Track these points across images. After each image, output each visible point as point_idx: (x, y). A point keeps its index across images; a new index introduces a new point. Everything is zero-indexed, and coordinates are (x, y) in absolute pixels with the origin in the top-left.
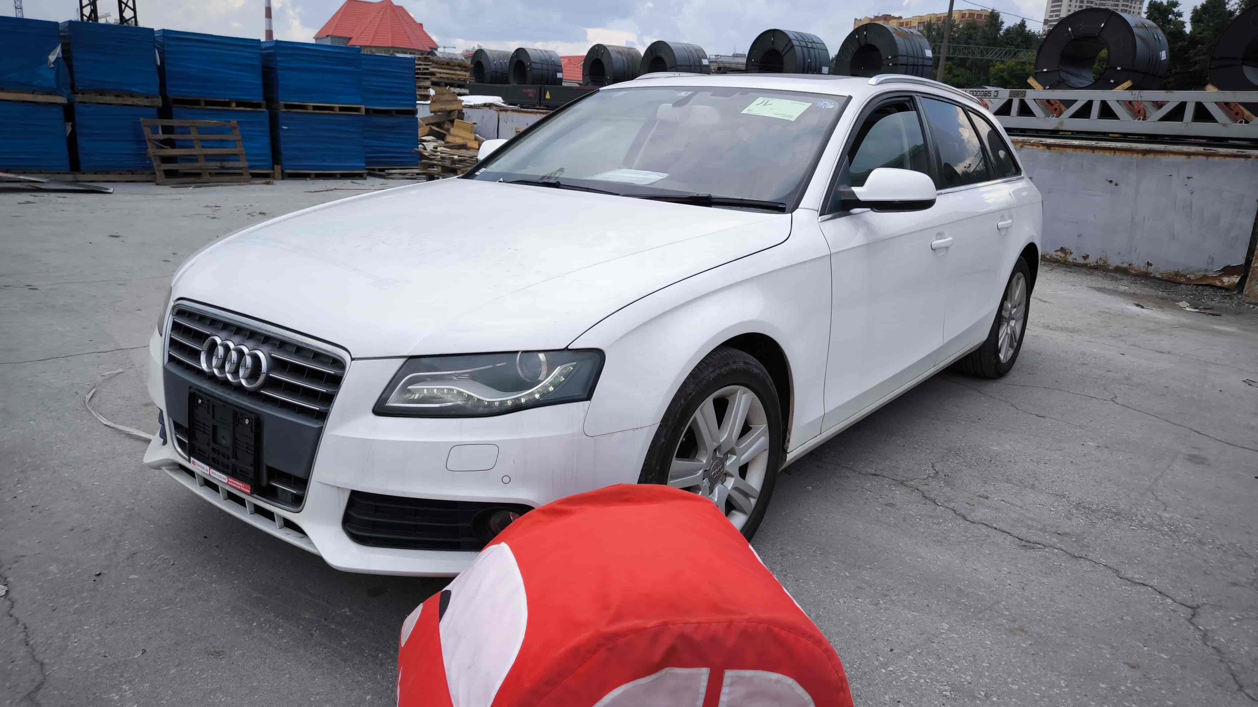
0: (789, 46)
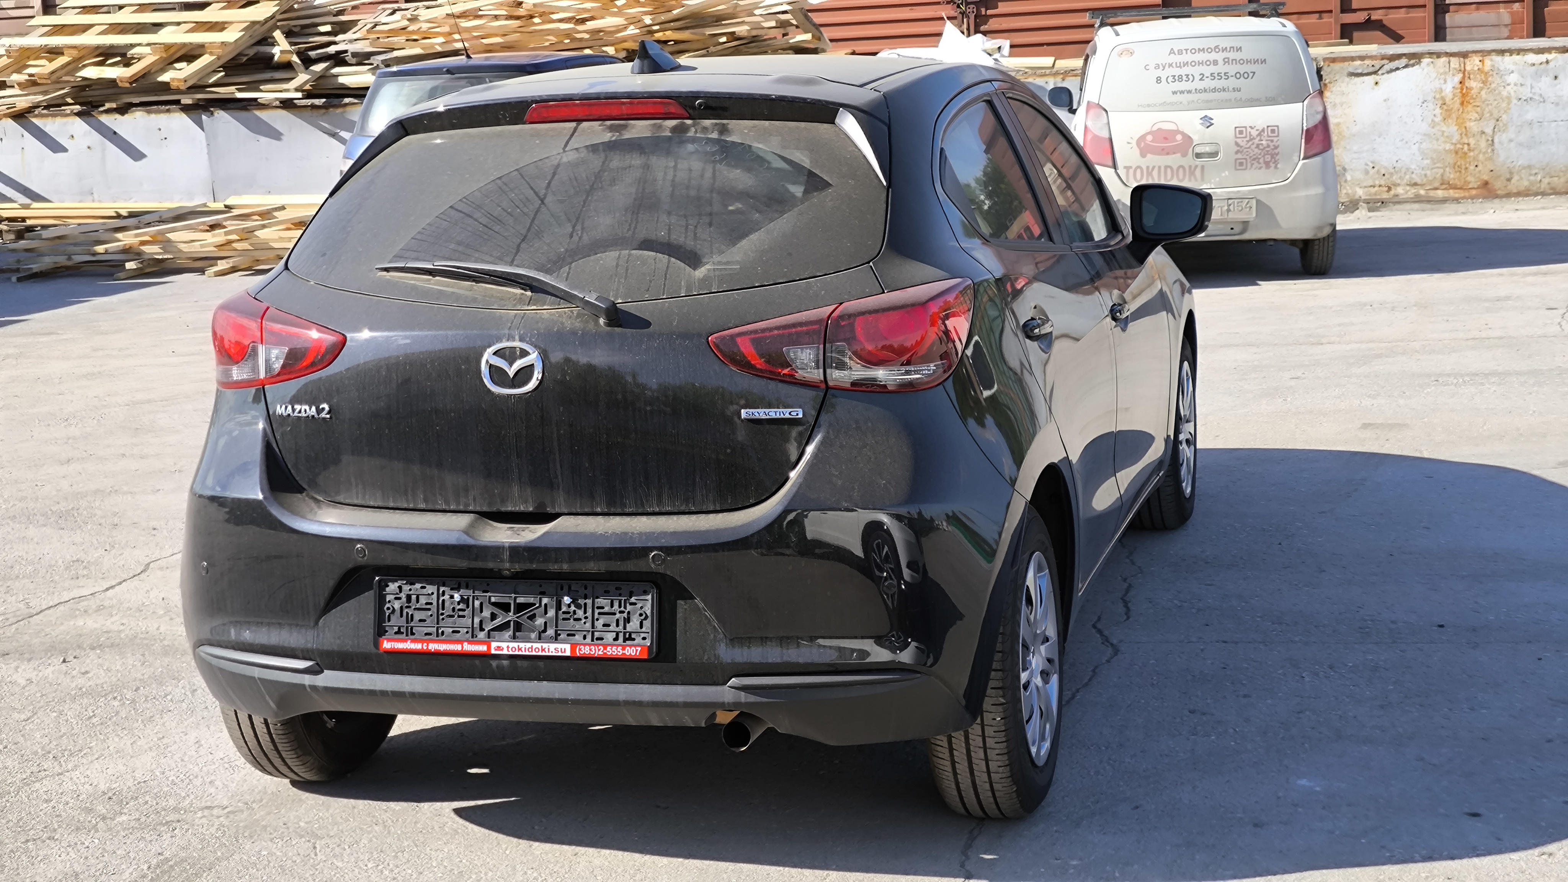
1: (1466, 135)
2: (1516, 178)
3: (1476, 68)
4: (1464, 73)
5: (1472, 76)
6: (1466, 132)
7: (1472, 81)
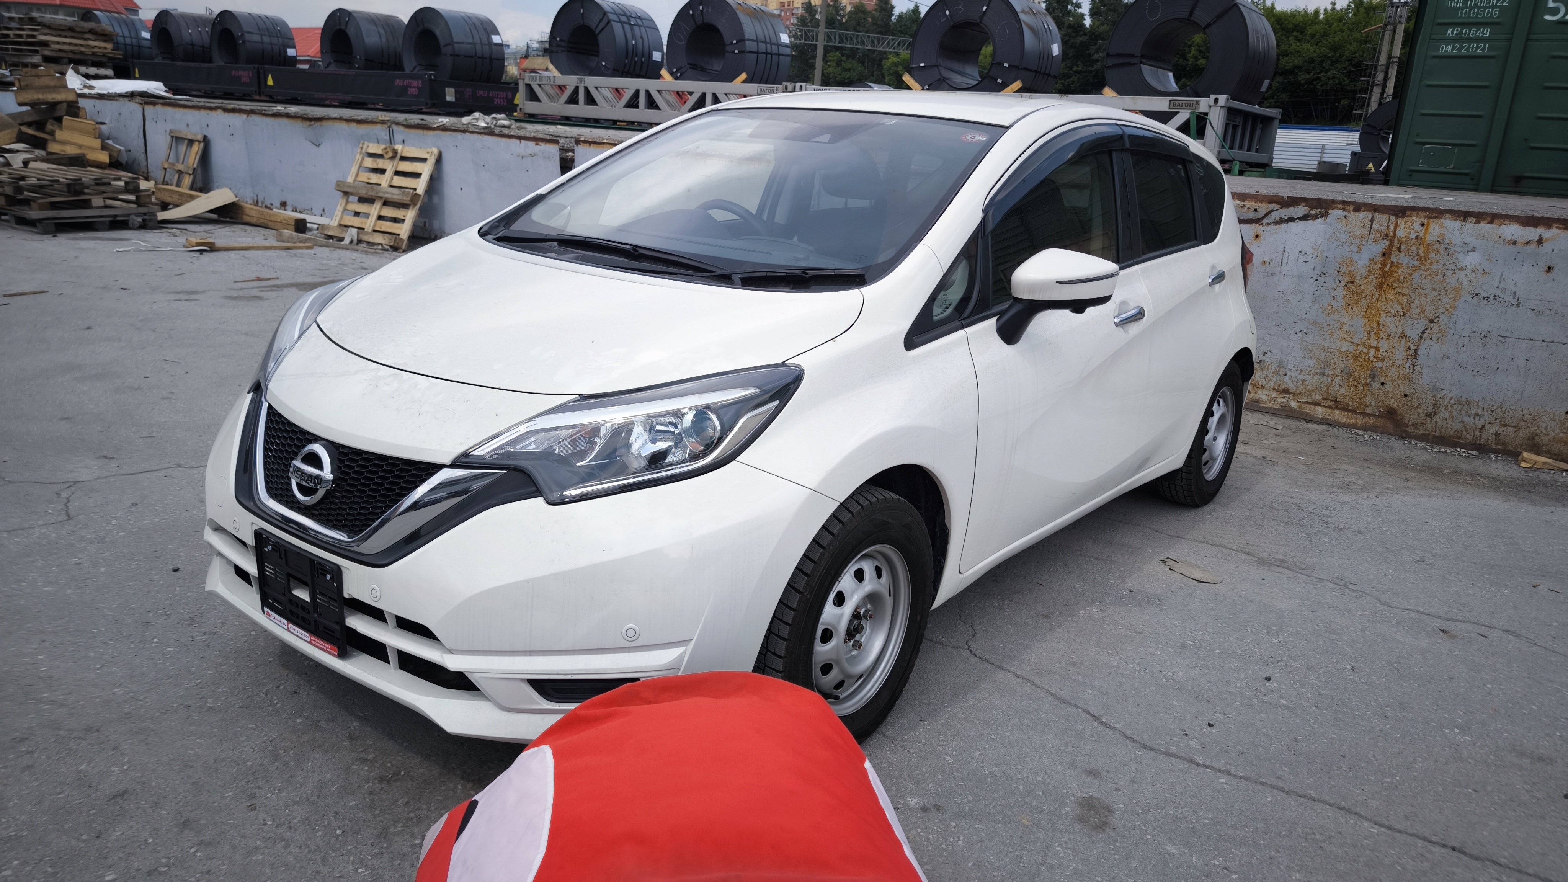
0: (605, 21)
1: (1377, 334)
2: (1443, 414)
3: (1413, 236)
4: (1392, 242)
5: (1403, 247)
6: (1378, 330)
7: (1403, 254)
